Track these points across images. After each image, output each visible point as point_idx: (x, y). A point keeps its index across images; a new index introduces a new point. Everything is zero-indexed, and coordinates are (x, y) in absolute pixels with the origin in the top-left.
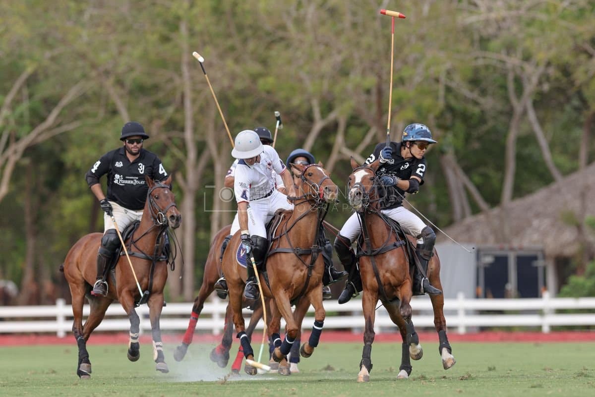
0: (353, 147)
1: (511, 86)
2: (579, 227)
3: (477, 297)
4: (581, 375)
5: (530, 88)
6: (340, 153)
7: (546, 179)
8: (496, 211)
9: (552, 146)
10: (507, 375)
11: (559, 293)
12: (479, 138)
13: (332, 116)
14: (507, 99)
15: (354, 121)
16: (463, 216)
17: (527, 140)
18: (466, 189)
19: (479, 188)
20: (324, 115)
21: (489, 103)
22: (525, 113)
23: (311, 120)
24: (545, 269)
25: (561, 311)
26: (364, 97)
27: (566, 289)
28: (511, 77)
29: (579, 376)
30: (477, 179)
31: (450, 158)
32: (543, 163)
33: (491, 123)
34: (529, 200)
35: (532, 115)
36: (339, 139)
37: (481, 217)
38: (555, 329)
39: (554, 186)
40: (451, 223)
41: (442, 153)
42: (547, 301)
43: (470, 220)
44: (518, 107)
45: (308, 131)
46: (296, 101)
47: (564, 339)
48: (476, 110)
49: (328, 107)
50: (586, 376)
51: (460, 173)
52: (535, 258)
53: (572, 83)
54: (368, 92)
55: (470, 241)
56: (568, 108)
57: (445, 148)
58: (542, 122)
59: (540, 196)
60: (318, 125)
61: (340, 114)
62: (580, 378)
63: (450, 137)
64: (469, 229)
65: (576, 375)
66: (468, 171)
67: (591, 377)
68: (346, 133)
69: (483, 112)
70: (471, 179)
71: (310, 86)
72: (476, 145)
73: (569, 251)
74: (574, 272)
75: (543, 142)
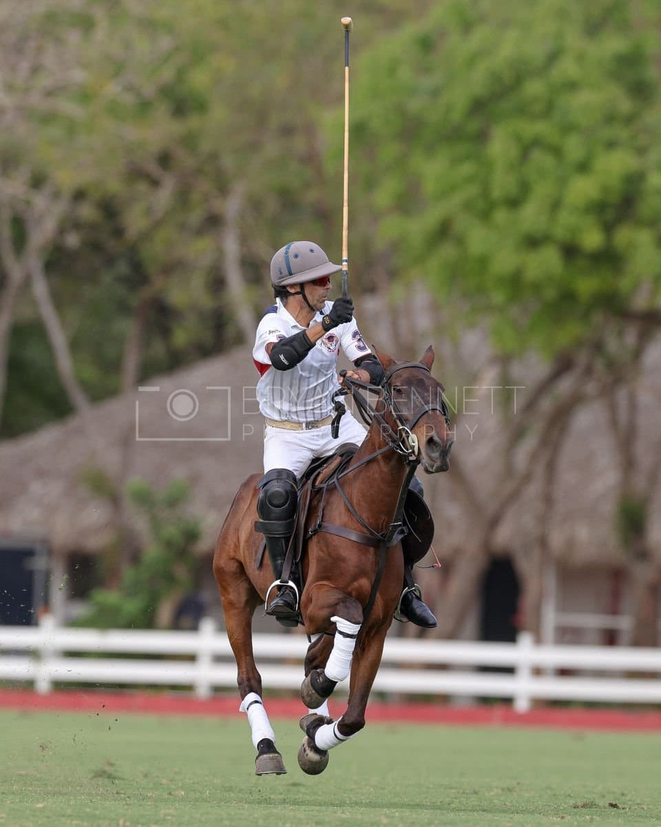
1: (6, 232)
2: (115, 500)
4: (101, 774)
5: (39, 238)
7: (59, 408)
9: (75, 345)
22: (27, 283)
24: (48, 575)
25: (73, 654)
28: (5, 214)
29: (95, 777)
32: (57, 378)
34: (26, 444)
35: (40, 288)
39: (73, 423)
42: (49, 633)
44: (16, 273)
47: (75, 706)
50: (110, 777)
52: (29, 553)
53: (119, 232)
56: (107, 278)
58: (59, 301)
59: (45, 439)
62: (100, 781)
65: (93, 774)
67: (119, 778)
73: (94, 543)
74: (101, 583)
75: (59, 337)
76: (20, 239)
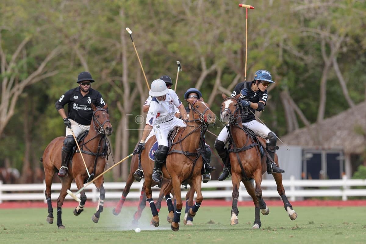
0: (226, 87)
1: (323, 49)
2: (365, 136)
3: (302, 178)
5: (335, 50)
6: (218, 90)
7: (345, 106)
8: (314, 126)
9: (348, 86)
10: (321, 226)
11: (353, 176)
12: (304, 81)
13: (213, 68)
14: (321, 57)
15: (227, 70)
16: (294, 129)
17: (333, 82)
18: (296, 112)
19: (304, 111)
20: (208, 67)
21: (310, 59)
22: (332, 65)
23: (200, 70)
24: (344, 162)
25: (354, 188)
26: (233, 55)
27: (357, 174)
28: (323, 43)
29: (365, 227)
30: (302, 106)
31: (285, 93)
32: (343, 96)
33: (311, 72)
34: (334, 119)
35: (336, 67)
36: (217, 82)
37: (305, 130)
38: (350, 198)
39: (350, 111)
40: (286, 133)
41: (281, 90)
42: (346, 181)
43: (298, 131)
44: (328, 62)
45: (198, 77)
46: (191, 58)
47: (356, 205)
48: (302, 64)
49: (211, 62)
51: (292, 102)
52: (338, 155)
53: (361, 47)
54: (235, 52)
55: (298, 144)
56: (358, 63)
57: (282, 87)
58: (342, 71)
59: (341, 117)
60: (205, 73)
61: (218, 66)
63: (286, 81)
64: (297, 137)
65: (363, 227)
66: (296, 101)
68: (222, 78)
69: (306, 65)
70: (298, 106)
71: (200, 49)
72: (302, 85)
73: (359, 150)
74: (362, 163)
75: (343, 83)
76: (328, 52)
